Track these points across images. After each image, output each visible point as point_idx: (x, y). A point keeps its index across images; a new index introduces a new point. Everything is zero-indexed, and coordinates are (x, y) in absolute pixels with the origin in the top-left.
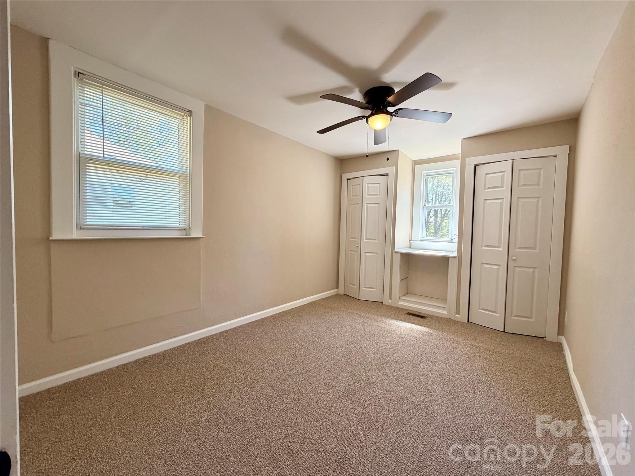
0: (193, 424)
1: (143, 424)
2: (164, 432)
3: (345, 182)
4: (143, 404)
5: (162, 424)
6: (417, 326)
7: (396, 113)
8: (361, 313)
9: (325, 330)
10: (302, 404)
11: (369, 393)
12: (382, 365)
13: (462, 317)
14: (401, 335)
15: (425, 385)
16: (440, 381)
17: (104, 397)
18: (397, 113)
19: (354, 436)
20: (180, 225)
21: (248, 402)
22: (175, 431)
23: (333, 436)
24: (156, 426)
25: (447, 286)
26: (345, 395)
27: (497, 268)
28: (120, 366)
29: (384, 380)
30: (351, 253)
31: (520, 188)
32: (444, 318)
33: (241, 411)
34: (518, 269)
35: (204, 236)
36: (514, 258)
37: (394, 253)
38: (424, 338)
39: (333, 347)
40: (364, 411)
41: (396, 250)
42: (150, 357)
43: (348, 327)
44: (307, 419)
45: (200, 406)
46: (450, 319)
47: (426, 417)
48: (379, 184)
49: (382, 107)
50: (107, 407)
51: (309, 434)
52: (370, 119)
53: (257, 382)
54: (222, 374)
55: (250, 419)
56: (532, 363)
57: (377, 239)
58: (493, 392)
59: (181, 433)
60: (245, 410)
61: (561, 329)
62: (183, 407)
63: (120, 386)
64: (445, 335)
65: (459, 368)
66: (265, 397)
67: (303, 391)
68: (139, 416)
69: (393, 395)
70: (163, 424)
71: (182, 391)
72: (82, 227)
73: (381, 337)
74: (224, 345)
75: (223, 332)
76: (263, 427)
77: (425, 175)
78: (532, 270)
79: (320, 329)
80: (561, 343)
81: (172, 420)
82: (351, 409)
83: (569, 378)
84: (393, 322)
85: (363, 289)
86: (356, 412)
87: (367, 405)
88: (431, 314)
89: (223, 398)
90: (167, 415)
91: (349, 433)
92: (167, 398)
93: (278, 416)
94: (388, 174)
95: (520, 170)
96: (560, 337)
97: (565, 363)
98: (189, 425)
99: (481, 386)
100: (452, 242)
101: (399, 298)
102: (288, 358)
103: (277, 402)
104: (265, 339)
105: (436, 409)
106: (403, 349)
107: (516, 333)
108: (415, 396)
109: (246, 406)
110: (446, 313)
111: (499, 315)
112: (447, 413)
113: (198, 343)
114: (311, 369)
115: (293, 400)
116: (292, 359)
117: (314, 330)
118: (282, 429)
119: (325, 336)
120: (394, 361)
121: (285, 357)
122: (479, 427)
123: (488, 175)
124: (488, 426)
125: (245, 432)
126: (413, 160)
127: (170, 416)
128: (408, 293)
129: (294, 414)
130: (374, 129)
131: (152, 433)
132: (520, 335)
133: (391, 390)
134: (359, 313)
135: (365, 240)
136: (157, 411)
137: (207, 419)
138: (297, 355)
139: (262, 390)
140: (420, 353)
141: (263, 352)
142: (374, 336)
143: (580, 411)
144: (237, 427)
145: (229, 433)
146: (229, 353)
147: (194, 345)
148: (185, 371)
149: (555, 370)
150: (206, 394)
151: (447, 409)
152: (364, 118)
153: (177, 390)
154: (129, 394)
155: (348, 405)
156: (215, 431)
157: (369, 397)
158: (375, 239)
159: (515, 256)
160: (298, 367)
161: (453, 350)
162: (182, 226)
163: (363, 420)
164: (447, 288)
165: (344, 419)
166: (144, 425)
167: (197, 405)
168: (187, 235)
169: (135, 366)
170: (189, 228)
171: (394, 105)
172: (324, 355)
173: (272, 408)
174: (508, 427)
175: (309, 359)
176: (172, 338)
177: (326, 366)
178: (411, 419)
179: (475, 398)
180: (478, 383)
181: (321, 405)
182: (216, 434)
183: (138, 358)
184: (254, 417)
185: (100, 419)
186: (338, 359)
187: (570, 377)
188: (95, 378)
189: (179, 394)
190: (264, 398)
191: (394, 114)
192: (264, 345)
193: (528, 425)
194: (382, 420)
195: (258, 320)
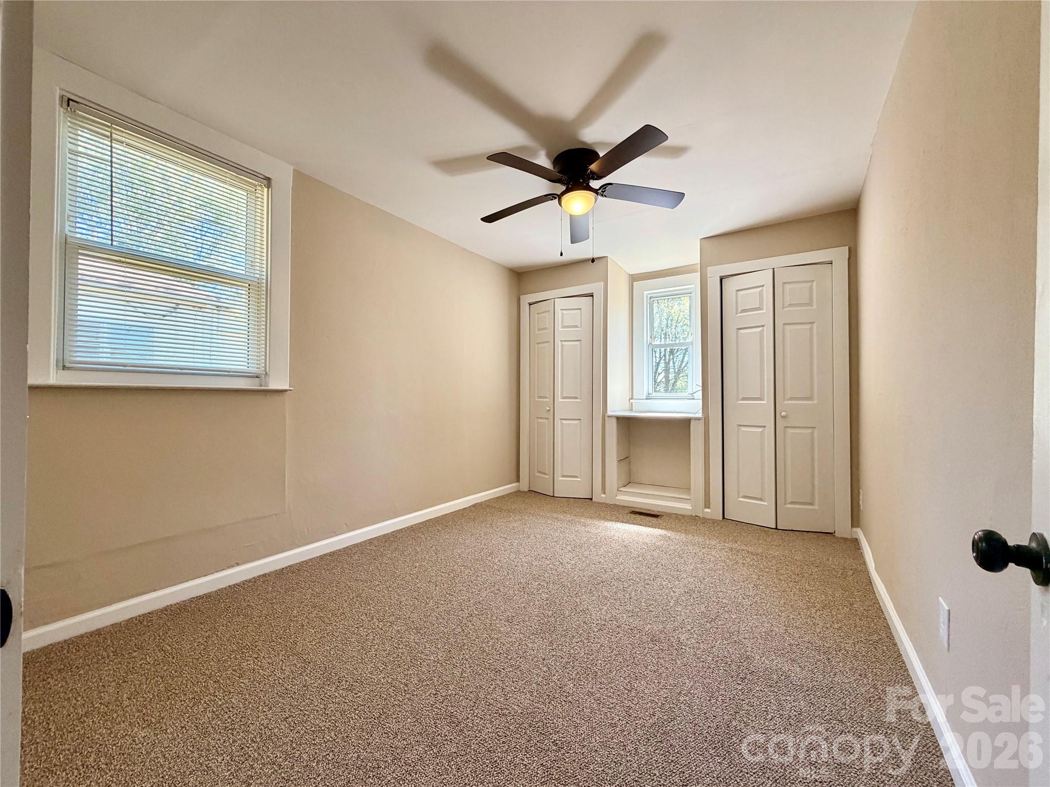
0: (280, 696)
1: (185, 705)
2: (227, 713)
3: (525, 308)
4: (184, 673)
5: (221, 701)
6: (647, 528)
7: (603, 190)
8: (559, 515)
9: (501, 542)
10: (469, 650)
11: (579, 626)
12: (596, 585)
13: (714, 512)
14: (623, 541)
15: (665, 608)
16: (687, 600)
17: (107, 668)
18: (605, 191)
19: (558, 688)
20: (249, 368)
21: (376, 655)
22: (246, 710)
23: (524, 691)
24: (210, 704)
25: (690, 465)
26: (540, 631)
27: (762, 431)
28: (134, 618)
29: (601, 606)
30: (538, 422)
31: (786, 309)
32: (687, 516)
33: (366, 669)
34: (790, 431)
35: (292, 389)
36: (783, 414)
37: (606, 418)
38: (659, 544)
39: (516, 566)
40: (572, 651)
41: (609, 413)
42: (191, 600)
43: (538, 536)
44: (480, 672)
45: (290, 669)
46: (697, 516)
47: (669, 652)
48: (580, 309)
49: (581, 181)
50: (113, 684)
51: (485, 692)
52: (565, 198)
53: (390, 624)
54: (328, 618)
55: (382, 680)
56: (818, 566)
57: (579, 397)
58: (765, 609)
59: (258, 711)
60: (372, 667)
61: (856, 519)
62: (258, 672)
63: (136, 649)
64: (690, 537)
65: (714, 581)
66: (406, 646)
67: (470, 631)
68: (177, 692)
69: (615, 625)
70: (223, 701)
71: (256, 647)
72: (67, 365)
73: (592, 547)
74: (329, 574)
75: (325, 555)
76: (406, 689)
77: (649, 296)
78: (810, 431)
79: (493, 541)
80: (856, 539)
81: (241, 693)
82: (551, 651)
83: (870, 582)
84: (609, 524)
85: (560, 479)
86: (560, 654)
87: (577, 643)
88: (668, 511)
89: (332, 653)
90: (229, 686)
91: (549, 684)
92: (228, 661)
93: (430, 671)
94: (593, 293)
95: (784, 283)
96: (855, 529)
97: (864, 563)
98: (272, 698)
99: (747, 602)
100: (694, 399)
101: (618, 490)
102: (443, 587)
103: (427, 652)
104: (400, 562)
105: (683, 639)
106: (627, 562)
107: (794, 529)
108: (650, 624)
109: (374, 661)
110: (691, 508)
111: (769, 503)
112: (699, 643)
113: (280, 574)
114: (481, 599)
115: (455, 645)
116: (449, 587)
117: (483, 544)
118: (438, 689)
119: (502, 551)
120: (615, 578)
121: (436, 586)
122: (748, 658)
123: (740, 292)
124: (762, 655)
125: (374, 699)
126: (630, 273)
127: (237, 688)
128: (630, 483)
129: (457, 666)
130: (570, 215)
131: (204, 717)
132: (799, 532)
133: (612, 619)
134: (555, 515)
135: (560, 400)
136: (212, 682)
137: (305, 686)
138: (457, 581)
139: (399, 636)
140: (654, 565)
141: (398, 580)
142: (581, 547)
143: (888, 625)
144: (360, 694)
145: (346, 703)
146: (338, 585)
147: (274, 577)
148: (259, 618)
149: (850, 573)
150: (301, 649)
151: (699, 638)
152: (555, 198)
153: (247, 647)
154: (156, 660)
155: (546, 646)
156: (320, 703)
157: (579, 632)
158: (576, 398)
159: (784, 412)
160: (459, 598)
161: (704, 557)
162: (253, 370)
163: (571, 664)
164: (690, 468)
165: (540, 665)
166: (188, 706)
167: (285, 666)
168: (261, 386)
169: (165, 616)
170: (264, 373)
171: (599, 177)
172: (502, 578)
173: (419, 660)
174: (790, 654)
175: (477, 586)
176: (233, 566)
177: (507, 594)
178: (645, 655)
179: (741, 618)
180: (743, 598)
181: (502, 649)
182: (322, 706)
183: (169, 604)
184: (388, 677)
185: (100, 703)
186: (526, 583)
187: (872, 581)
188: (86, 640)
189: (250, 653)
190: (404, 647)
191: (600, 191)
192: (400, 570)
193: (818, 648)
194: (600, 662)
195: (387, 534)
